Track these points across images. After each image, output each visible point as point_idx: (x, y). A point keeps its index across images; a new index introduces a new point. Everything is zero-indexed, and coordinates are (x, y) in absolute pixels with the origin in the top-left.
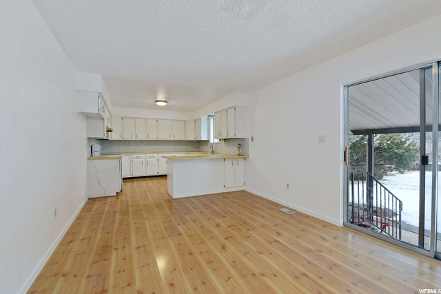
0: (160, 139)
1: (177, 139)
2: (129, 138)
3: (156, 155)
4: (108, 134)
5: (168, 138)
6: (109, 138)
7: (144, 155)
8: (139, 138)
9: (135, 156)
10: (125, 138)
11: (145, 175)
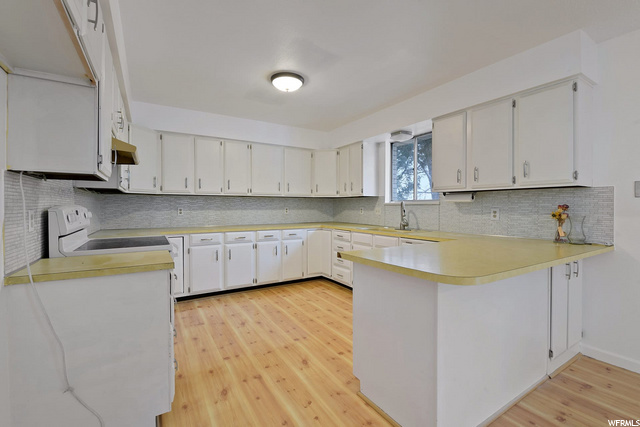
0: (256, 192)
1: (295, 192)
2: (179, 189)
3: (250, 235)
4: (116, 173)
5: (274, 192)
6: (123, 187)
7: (220, 236)
8: (206, 190)
9: (197, 237)
10: (169, 189)
11: (223, 289)
